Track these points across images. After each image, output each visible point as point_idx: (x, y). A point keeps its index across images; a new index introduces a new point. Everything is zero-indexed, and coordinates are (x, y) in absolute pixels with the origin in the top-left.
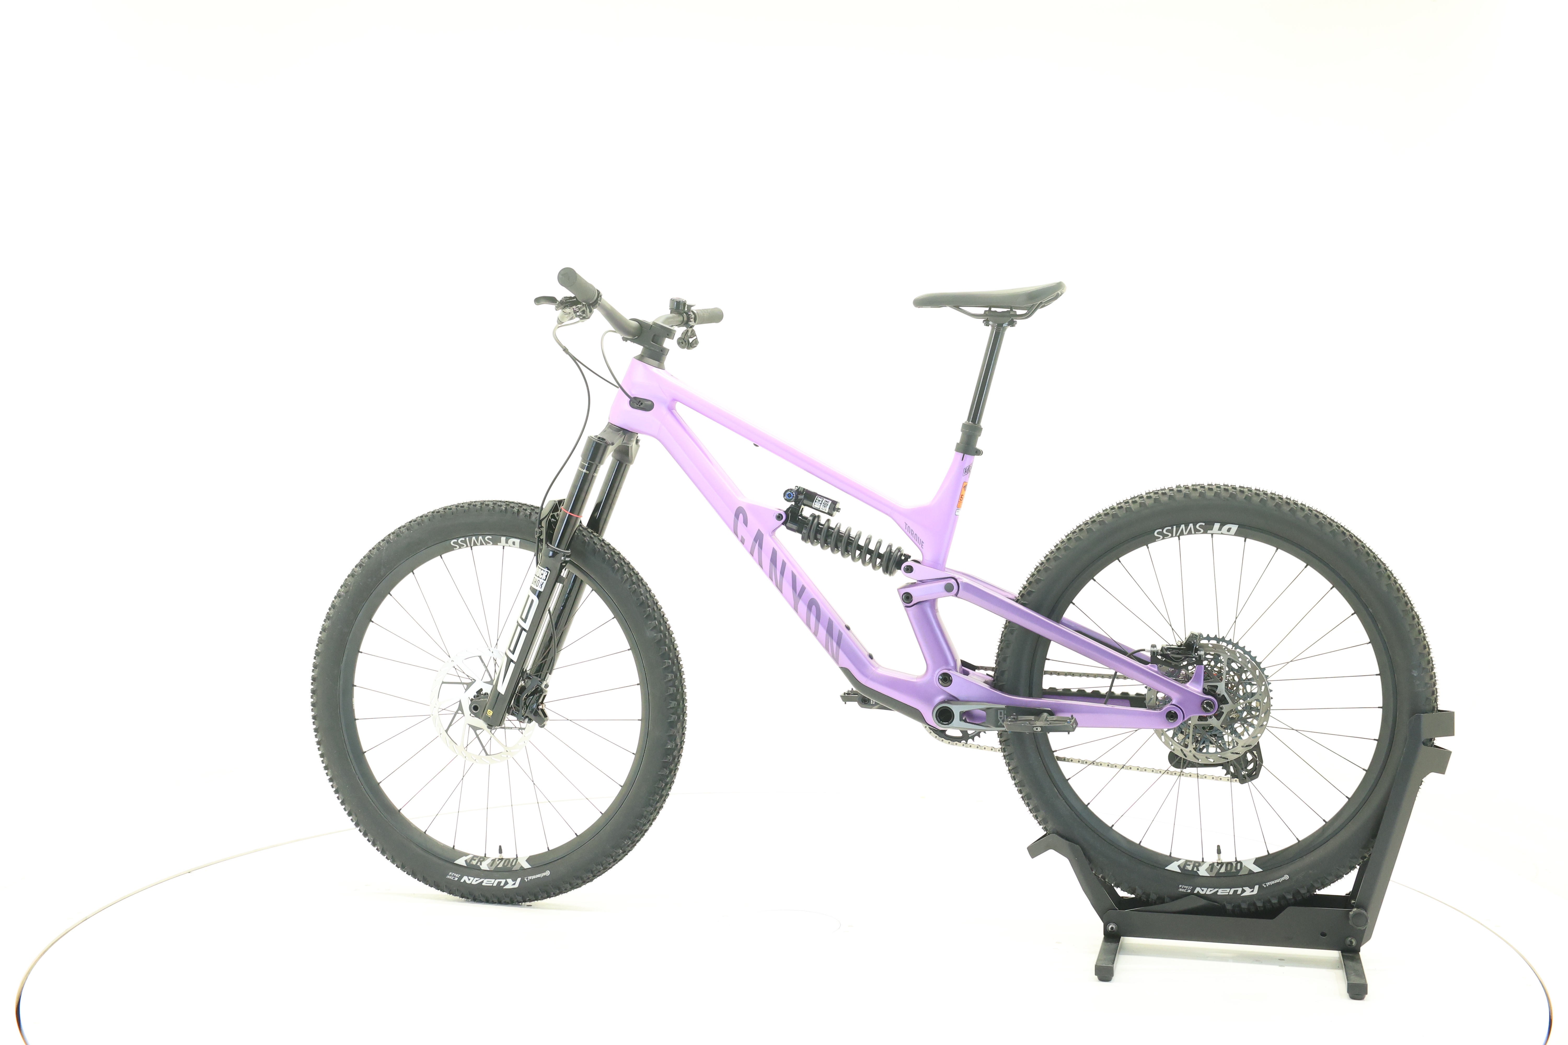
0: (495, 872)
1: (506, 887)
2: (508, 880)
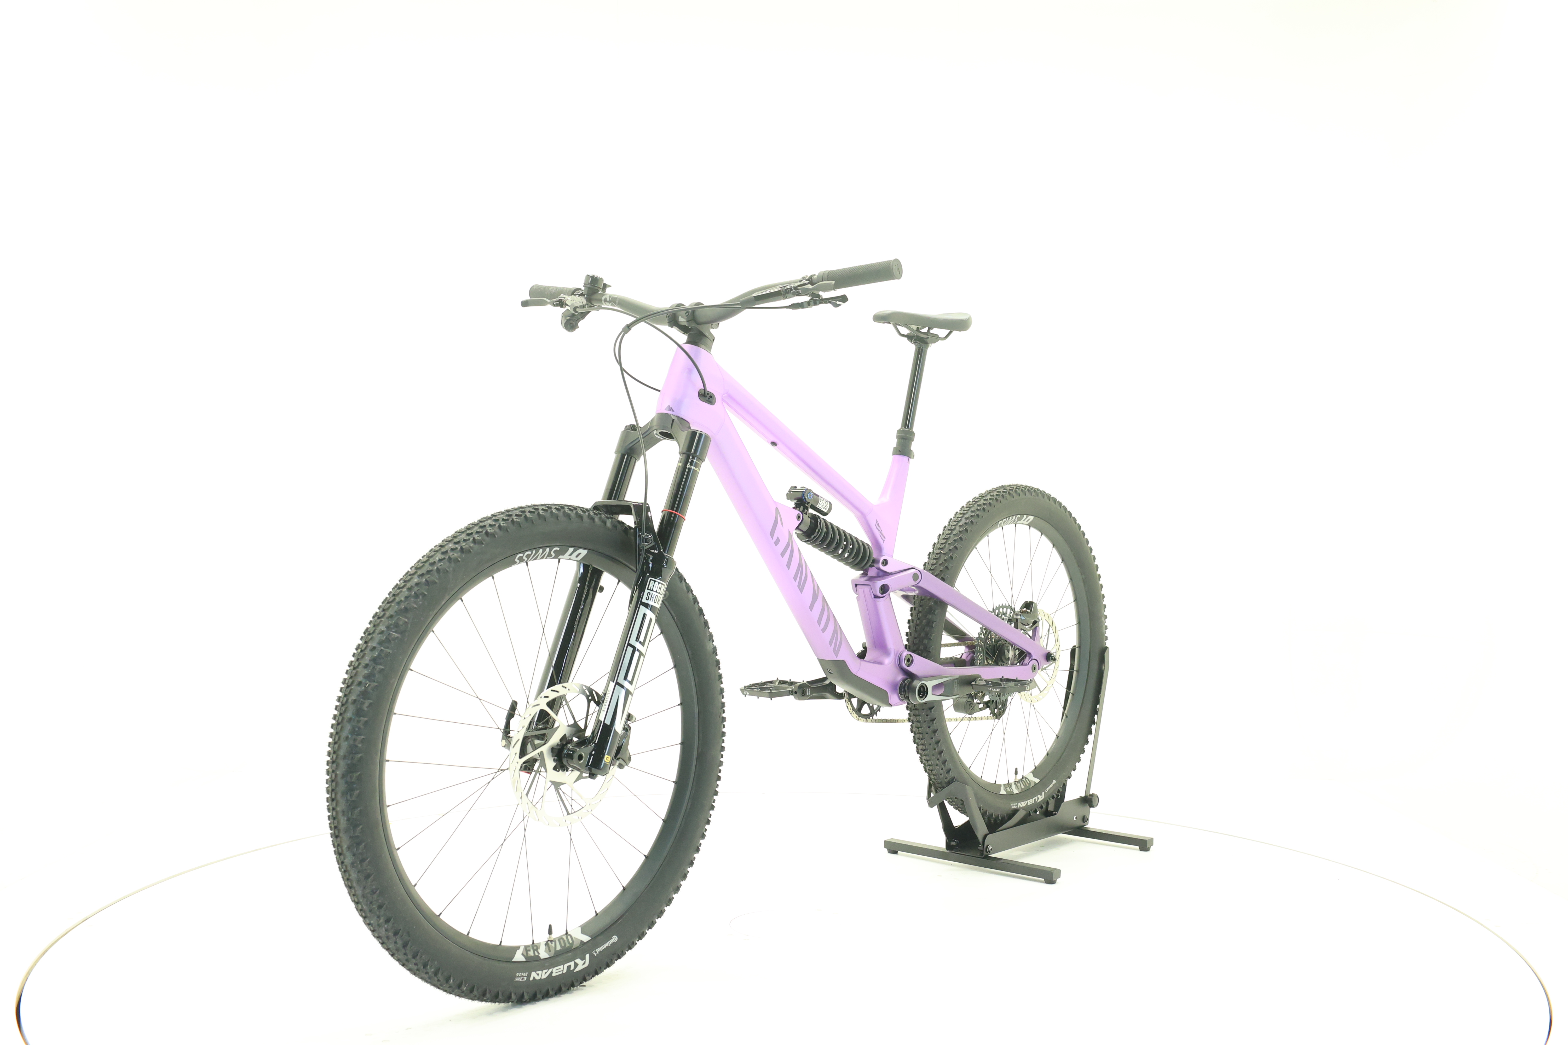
0: (557, 958)
1: (578, 969)
2: (576, 961)
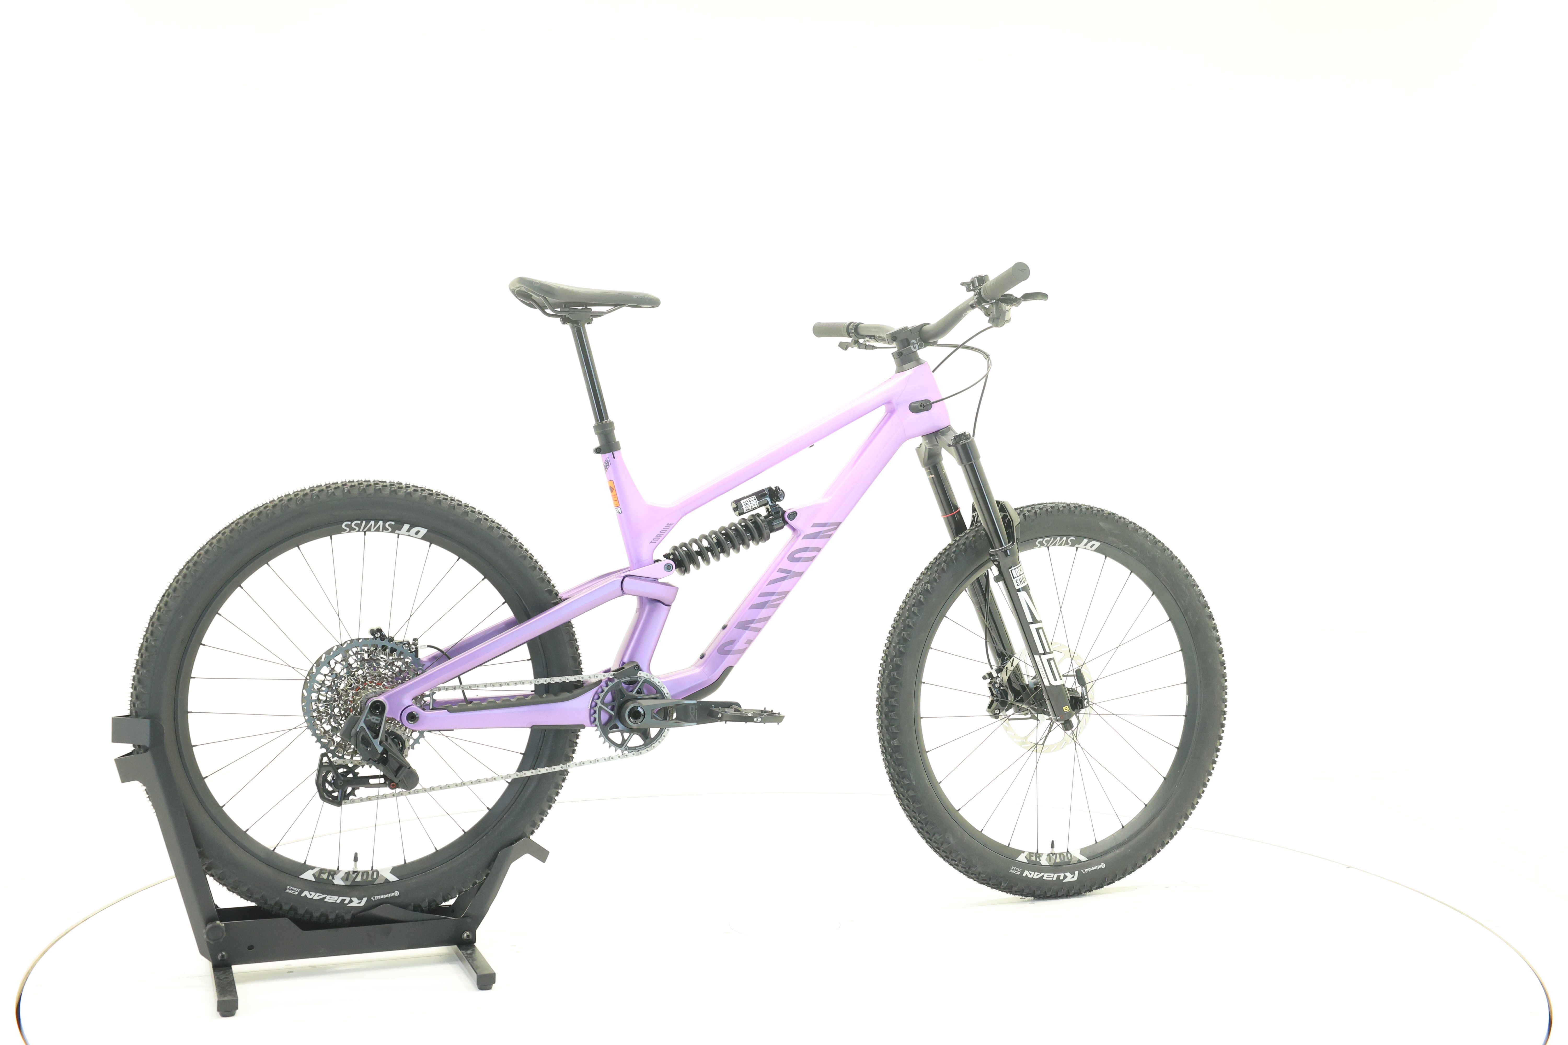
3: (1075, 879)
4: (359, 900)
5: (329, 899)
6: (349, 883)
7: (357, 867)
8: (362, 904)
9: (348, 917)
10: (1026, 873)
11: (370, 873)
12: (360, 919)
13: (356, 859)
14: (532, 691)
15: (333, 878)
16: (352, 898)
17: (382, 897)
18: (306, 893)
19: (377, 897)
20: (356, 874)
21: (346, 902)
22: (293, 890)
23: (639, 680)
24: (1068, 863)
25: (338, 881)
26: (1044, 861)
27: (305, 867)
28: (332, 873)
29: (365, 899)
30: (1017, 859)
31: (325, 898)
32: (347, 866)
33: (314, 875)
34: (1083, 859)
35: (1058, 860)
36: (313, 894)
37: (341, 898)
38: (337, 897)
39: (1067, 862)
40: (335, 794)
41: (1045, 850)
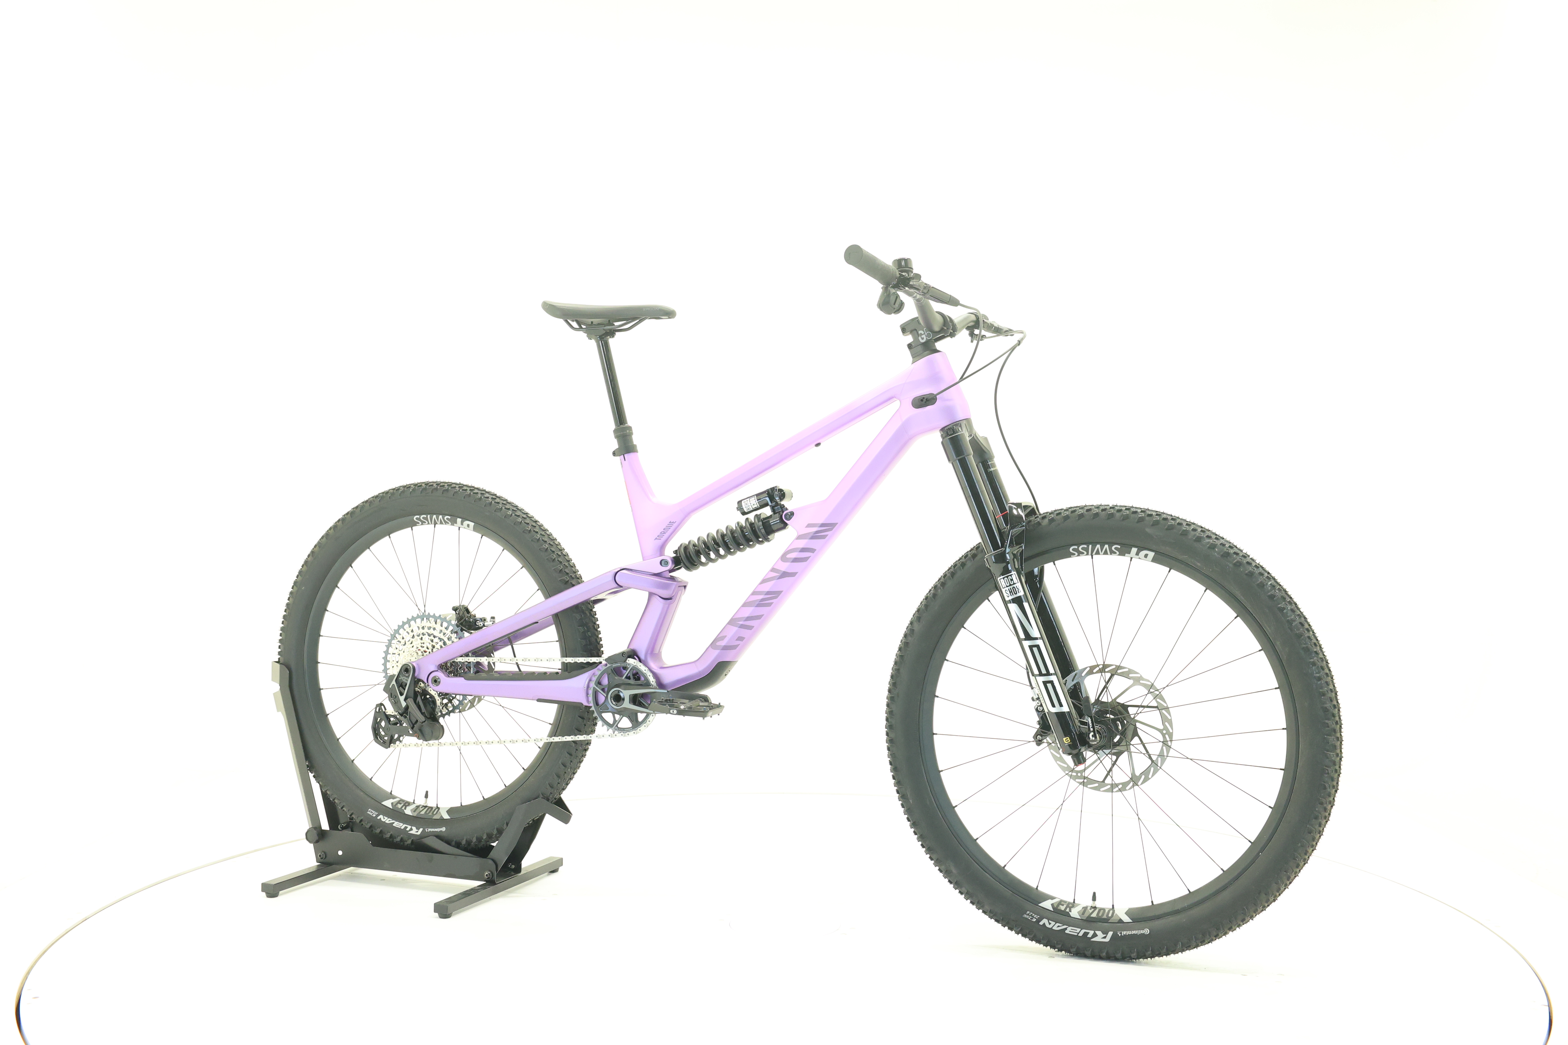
3: (1107, 940)
4: (417, 829)
5: (397, 824)
6: (415, 814)
7: (428, 802)
8: (419, 833)
9: (409, 842)
10: (1045, 921)
11: (433, 810)
12: (418, 846)
13: (426, 796)
14: (559, 669)
15: (405, 809)
16: (413, 827)
17: (433, 830)
18: (381, 817)
19: (430, 830)
20: (423, 808)
21: (408, 829)
22: (372, 812)
23: (628, 666)
24: (1106, 921)
25: (408, 811)
26: (1075, 913)
27: (390, 796)
28: (407, 804)
29: (421, 830)
30: (1039, 905)
31: (394, 823)
32: (420, 801)
33: (392, 803)
34: (1126, 919)
35: (1094, 915)
36: (386, 818)
37: (405, 825)
38: (402, 824)
39: (1104, 919)
40: (386, 738)
41: (1084, 901)
